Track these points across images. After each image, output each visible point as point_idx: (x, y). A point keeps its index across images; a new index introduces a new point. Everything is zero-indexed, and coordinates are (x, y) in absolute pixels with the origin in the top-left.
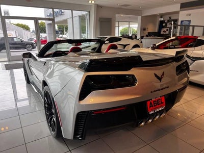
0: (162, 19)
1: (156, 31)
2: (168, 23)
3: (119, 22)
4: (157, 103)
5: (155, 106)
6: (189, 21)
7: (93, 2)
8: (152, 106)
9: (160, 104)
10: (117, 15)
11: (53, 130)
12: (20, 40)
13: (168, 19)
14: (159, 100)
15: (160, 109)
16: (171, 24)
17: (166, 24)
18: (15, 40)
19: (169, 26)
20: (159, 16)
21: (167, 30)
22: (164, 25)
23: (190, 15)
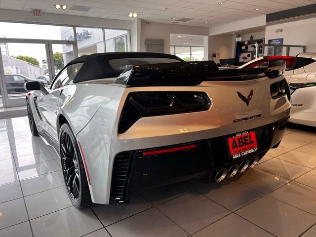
0: (240, 39)
1: (233, 56)
2: (249, 46)
3: (175, 46)
4: (244, 143)
5: (240, 146)
6: (281, 40)
7: (135, 15)
8: (237, 146)
9: (248, 144)
10: (172, 36)
11: (76, 196)
12: (23, 79)
13: (249, 39)
14: (247, 137)
15: (250, 151)
16: (254, 47)
17: (247, 48)
18: (16, 79)
19: (250, 49)
20: (235, 36)
21: (249, 56)
22: (243, 48)
23: (281, 31)
